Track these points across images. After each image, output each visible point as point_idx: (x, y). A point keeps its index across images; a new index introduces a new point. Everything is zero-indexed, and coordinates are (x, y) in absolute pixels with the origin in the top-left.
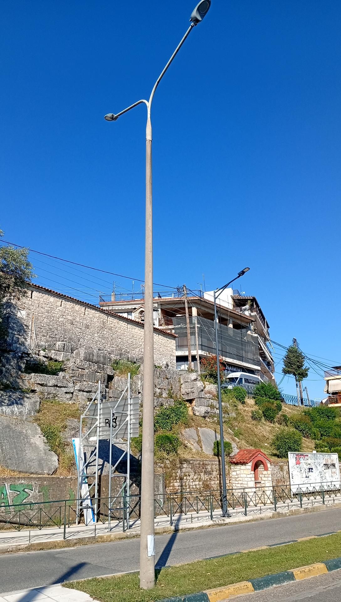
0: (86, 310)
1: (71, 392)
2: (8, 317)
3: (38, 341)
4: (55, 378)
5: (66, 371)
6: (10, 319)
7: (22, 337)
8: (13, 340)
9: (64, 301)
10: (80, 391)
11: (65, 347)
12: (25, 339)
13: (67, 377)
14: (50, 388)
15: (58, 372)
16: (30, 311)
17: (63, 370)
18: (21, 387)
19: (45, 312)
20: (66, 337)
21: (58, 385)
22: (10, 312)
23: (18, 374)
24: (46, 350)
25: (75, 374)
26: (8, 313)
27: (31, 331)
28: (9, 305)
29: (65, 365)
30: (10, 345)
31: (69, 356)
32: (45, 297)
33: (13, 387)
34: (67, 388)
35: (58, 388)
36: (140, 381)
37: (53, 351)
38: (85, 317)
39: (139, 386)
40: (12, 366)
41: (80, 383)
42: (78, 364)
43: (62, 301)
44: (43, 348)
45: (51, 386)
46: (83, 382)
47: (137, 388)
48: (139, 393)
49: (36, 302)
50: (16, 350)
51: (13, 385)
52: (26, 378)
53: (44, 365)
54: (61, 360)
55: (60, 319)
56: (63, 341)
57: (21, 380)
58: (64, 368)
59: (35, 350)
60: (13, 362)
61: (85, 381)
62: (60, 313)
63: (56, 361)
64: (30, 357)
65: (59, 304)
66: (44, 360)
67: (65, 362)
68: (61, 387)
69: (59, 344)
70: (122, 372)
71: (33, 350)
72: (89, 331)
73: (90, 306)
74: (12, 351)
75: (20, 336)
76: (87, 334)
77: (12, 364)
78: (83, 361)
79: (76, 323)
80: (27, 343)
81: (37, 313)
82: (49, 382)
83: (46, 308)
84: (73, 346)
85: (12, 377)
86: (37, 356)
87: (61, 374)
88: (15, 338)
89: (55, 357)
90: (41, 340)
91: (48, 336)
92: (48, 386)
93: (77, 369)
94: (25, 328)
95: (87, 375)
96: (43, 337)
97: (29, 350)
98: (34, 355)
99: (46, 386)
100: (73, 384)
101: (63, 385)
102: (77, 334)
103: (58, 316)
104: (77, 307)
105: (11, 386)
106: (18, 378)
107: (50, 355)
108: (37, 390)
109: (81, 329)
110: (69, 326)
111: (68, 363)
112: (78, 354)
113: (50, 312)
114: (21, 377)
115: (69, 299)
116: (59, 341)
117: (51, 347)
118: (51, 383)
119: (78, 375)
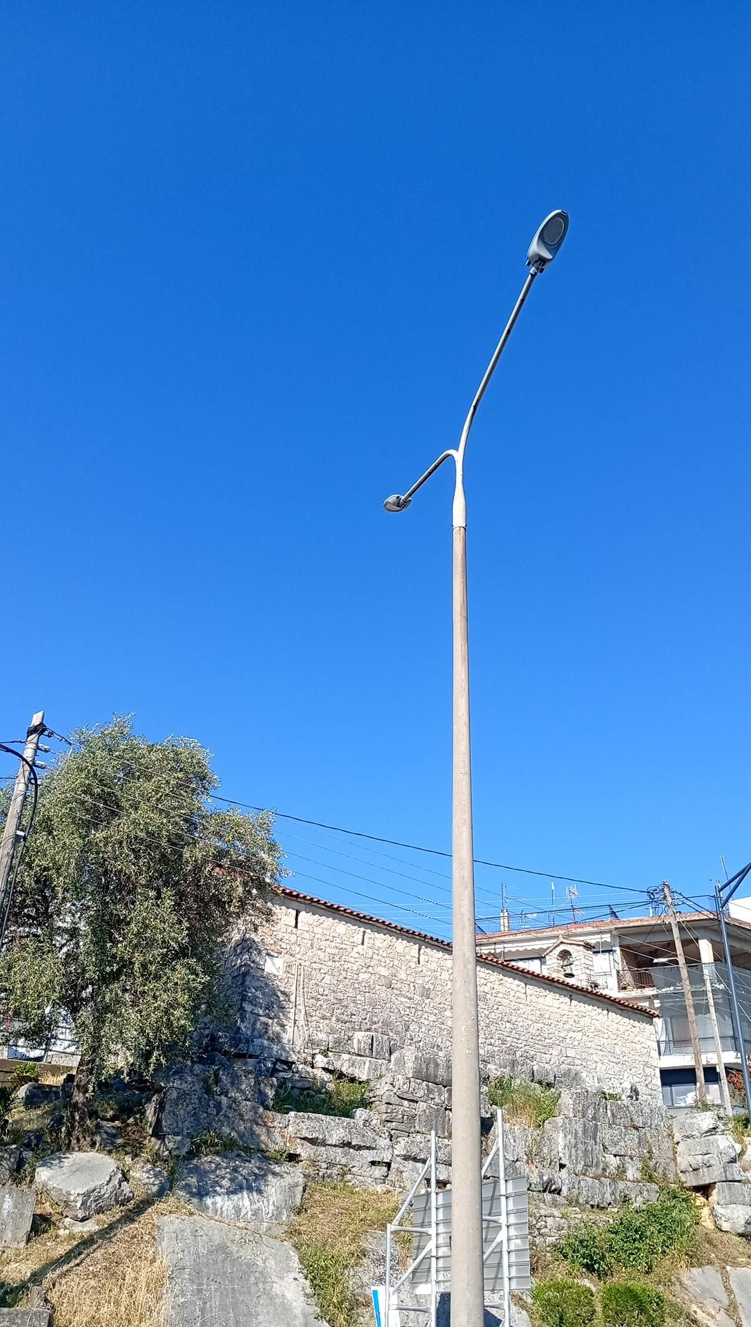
0: (422, 951)
1: (385, 1160)
2: (245, 974)
3: (311, 1029)
4: (345, 1124)
5: (374, 1105)
6: (248, 979)
7: (276, 1020)
8: (254, 1030)
9: (368, 931)
10: (406, 1158)
11: (375, 1044)
12: (283, 1026)
13: (374, 1122)
14: (334, 1149)
15: (354, 1110)
16: (293, 959)
17: (366, 1104)
18: (264, 1146)
19: (327, 959)
20: (375, 1019)
21: (353, 1144)
22: (249, 962)
23: (256, 1113)
24: (330, 1054)
25: (394, 1114)
26: (244, 965)
27: (296, 1006)
28: (246, 945)
29: (372, 1090)
30: (249, 1041)
31: (383, 1067)
32: (325, 925)
33: (245, 1145)
34: (375, 1151)
35: (352, 1150)
36: (561, 1135)
37: (345, 1056)
38: (420, 969)
39: (560, 1149)
40: (243, 1092)
41: (407, 1139)
42: (399, 1089)
43: (364, 933)
44: (323, 1048)
45: (335, 1146)
46: (414, 1135)
47: (554, 1152)
48: (562, 1166)
49: (307, 936)
50: (262, 1053)
51: (244, 1142)
52: (275, 1124)
53: (324, 1090)
54: (364, 1078)
55: (362, 976)
56: (369, 1030)
57: (264, 1130)
58: (370, 1098)
59: (304, 1055)
60: (247, 1084)
61: (418, 1132)
62: (361, 962)
63: (353, 1080)
64: (293, 1072)
65: (359, 937)
66: (326, 1079)
67: (372, 1084)
68: (359, 1148)
69: (361, 1038)
70: (515, 1111)
71: (299, 1052)
72: (432, 1005)
73: (430, 941)
74: (251, 1056)
75: (270, 1018)
76: (426, 1012)
77: (243, 1087)
78: (412, 1079)
79: (399, 985)
80: (286, 1037)
81: (308, 963)
82: (331, 1136)
83: (328, 950)
84: (392, 1042)
85: (242, 1120)
86: (309, 1069)
87: (360, 1114)
88: (258, 1026)
89: (350, 1071)
90: (319, 1029)
91: (334, 1018)
92: (328, 1145)
93: (398, 1101)
94: (281, 999)
95: (424, 1119)
96: (322, 1021)
97: (291, 1053)
98: (301, 1067)
99: (324, 1143)
100: (388, 1140)
101: (364, 1142)
102: (403, 1012)
103: (355, 968)
104: (401, 945)
105: (241, 1143)
106: (257, 1124)
107: (338, 1065)
108: (302, 1154)
109: (410, 999)
110: (383, 993)
111: (378, 1086)
112: (401, 1062)
113: (337, 958)
114: (263, 1121)
115: (381, 925)
116: (360, 1030)
117: (340, 1046)
118: (335, 1136)
119: (400, 1116)
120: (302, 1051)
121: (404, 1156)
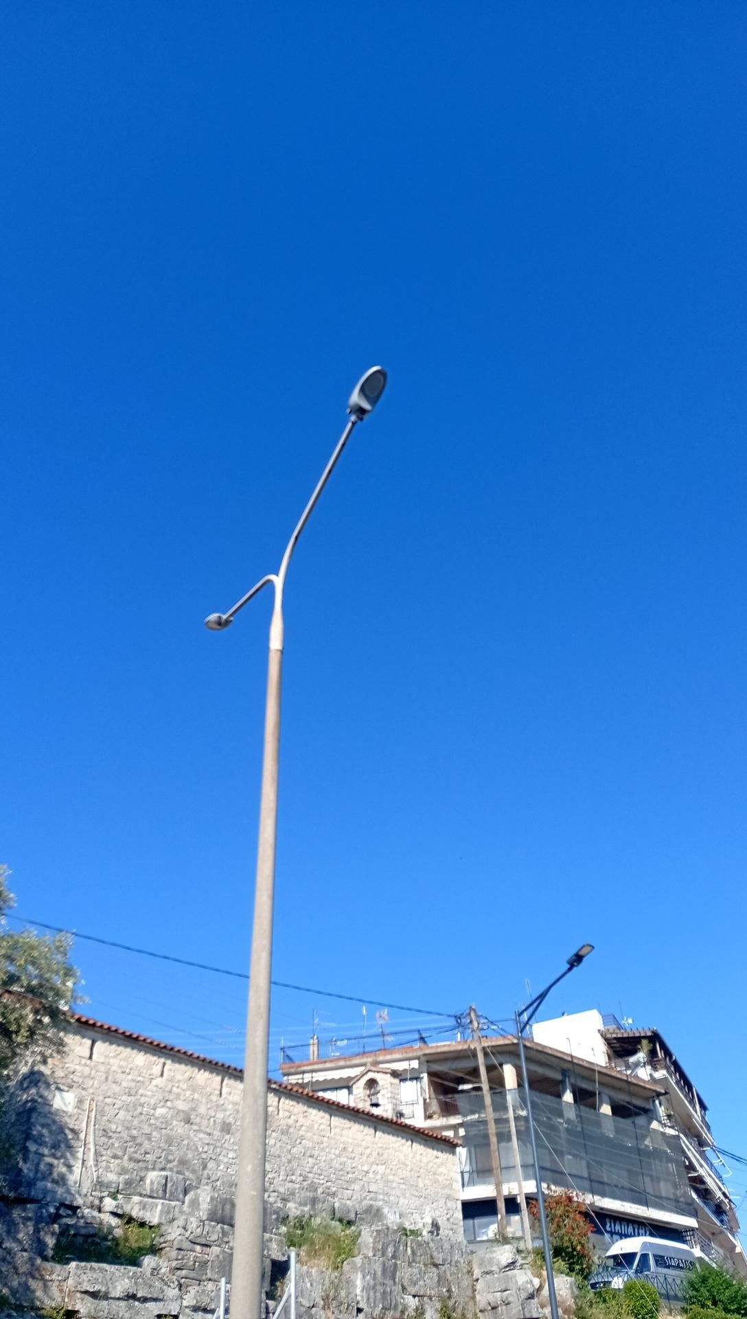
0: (225, 1083)
1: (173, 1313)
2: (32, 1110)
3: (100, 1170)
4: (131, 1274)
5: (163, 1252)
6: (34, 1115)
7: (62, 1161)
8: (37, 1171)
9: (169, 1062)
10: (196, 1309)
11: (169, 1185)
12: (69, 1167)
13: (163, 1270)
14: (117, 1303)
15: (142, 1258)
16: (84, 1093)
17: (154, 1250)
18: (38, 1303)
19: (122, 1093)
20: (171, 1157)
21: (139, 1295)
22: (36, 1097)
23: (33, 1265)
24: (120, 1196)
25: (184, 1261)
26: (30, 1101)
27: (85, 1145)
28: (34, 1078)
29: (163, 1235)
30: (31, 1184)
31: (177, 1209)
32: (123, 1055)
33: (18, 1303)
34: (162, 1303)
35: (137, 1303)
36: (360, 1276)
37: (136, 1199)
38: (222, 1102)
39: (358, 1291)
40: (19, 1242)
41: (197, 1288)
42: (192, 1233)
43: (164, 1064)
44: (112, 1190)
45: (119, 1299)
46: (205, 1283)
47: (352, 1296)
48: (359, 1310)
49: (102, 1068)
50: (44, 1197)
51: (17, 1300)
52: (54, 1277)
53: (110, 1237)
54: (155, 1221)
55: (160, 1111)
56: (163, 1169)
57: (41, 1284)
58: (161, 1244)
59: (91, 1198)
60: (24, 1233)
61: (210, 1280)
62: (159, 1096)
63: (142, 1225)
64: (78, 1217)
65: (157, 1070)
66: (114, 1225)
67: (163, 1228)
68: (145, 1300)
69: (154, 1179)
70: (314, 1253)
71: (86, 1195)
72: (232, 1141)
73: (235, 1073)
74: (32, 1201)
75: (56, 1158)
76: (226, 1149)
77: (20, 1236)
78: (206, 1222)
79: (198, 1120)
80: (73, 1178)
81: (101, 1098)
82: (115, 1287)
83: (124, 1084)
84: (188, 1182)
85: (17, 1274)
86: (95, 1213)
87: (148, 1261)
88: (42, 1167)
89: (141, 1214)
90: (109, 1170)
91: (126, 1157)
92: (111, 1298)
93: (189, 1245)
94: (70, 1137)
95: (216, 1263)
96: (113, 1161)
97: (77, 1196)
98: (87, 1211)
99: (106, 1297)
100: (177, 1289)
101: (151, 1293)
102: (201, 1150)
103: (153, 1102)
104: (203, 1076)
105: (13, 1301)
106: (33, 1277)
107: (127, 1209)
108: (82, 1311)
109: (209, 1134)
110: (179, 1129)
111: (169, 1231)
112: (195, 1204)
113: (133, 1092)
114: (40, 1275)
115: (183, 1056)
116: (154, 1169)
117: (131, 1187)
118: (119, 1288)
119: (192, 1263)
120: (89, 1194)
121: (194, 1307)
